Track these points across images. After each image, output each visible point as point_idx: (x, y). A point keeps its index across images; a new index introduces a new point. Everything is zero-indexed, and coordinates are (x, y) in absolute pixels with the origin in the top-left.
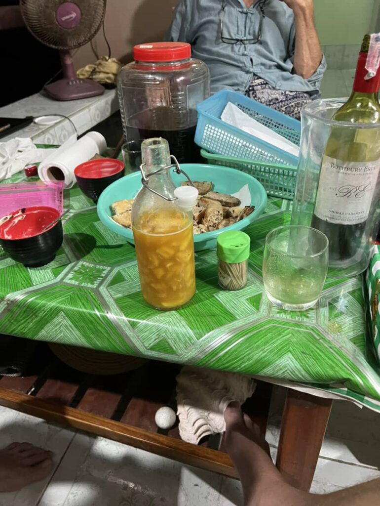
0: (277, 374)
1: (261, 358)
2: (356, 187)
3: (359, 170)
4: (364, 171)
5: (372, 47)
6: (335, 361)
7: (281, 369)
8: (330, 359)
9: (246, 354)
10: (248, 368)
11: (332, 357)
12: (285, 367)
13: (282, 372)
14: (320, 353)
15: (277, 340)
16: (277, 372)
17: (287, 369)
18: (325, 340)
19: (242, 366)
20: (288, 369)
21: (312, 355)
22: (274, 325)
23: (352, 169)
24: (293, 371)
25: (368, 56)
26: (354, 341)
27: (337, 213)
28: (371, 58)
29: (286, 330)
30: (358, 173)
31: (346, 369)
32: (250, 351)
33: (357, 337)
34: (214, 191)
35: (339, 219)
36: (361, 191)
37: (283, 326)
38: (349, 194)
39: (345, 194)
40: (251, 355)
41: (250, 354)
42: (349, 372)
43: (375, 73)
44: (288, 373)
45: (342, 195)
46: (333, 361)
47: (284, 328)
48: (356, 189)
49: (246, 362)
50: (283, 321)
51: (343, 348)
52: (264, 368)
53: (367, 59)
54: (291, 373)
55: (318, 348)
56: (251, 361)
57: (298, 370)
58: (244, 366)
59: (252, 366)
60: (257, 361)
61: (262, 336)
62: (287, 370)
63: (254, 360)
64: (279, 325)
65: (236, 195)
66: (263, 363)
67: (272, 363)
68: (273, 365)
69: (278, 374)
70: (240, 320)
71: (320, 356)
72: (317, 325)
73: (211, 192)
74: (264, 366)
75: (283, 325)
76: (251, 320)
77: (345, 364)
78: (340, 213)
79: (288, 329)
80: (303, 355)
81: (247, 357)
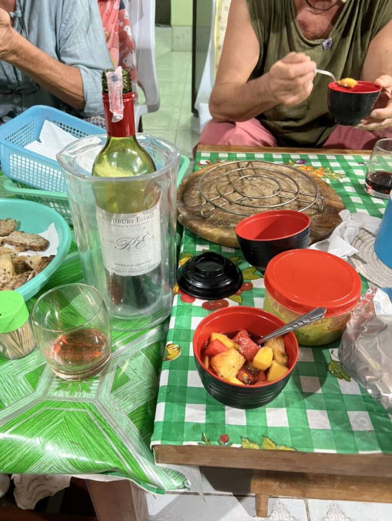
0: (43, 472)
1: (25, 456)
2: (134, 239)
3: (131, 222)
4: (138, 222)
5: (111, 87)
6: (106, 447)
7: (47, 466)
8: (100, 445)
9: (8, 452)
10: (12, 469)
11: (103, 443)
12: (50, 463)
13: (49, 468)
14: (91, 439)
15: (44, 431)
16: (43, 470)
17: (52, 465)
18: (101, 420)
19: (5, 467)
20: (54, 465)
21: (81, 443)
22: (47, 408)
23: (124, 221)
24: (60, 466)
25: (109, 97)
26: (132, 416)
27: (122, 265)
28: (113, 100)
29: (59, 414)
30: (131, 224)
31: (115, 456)
32: (13, 449)
33: (137, 409)
34: (20, 230)
35: (126, 272)
36: (140, 242)
37: (58, 409)
38: (128, 246)
39: (124, 246)
40: (14, 453)
41: (12, 452)
42: (118, 459)
43: (122, 116)
44: (54, 469)
45: (120, 247)
46: (103, 448)
47: (58, 410)
48: (134, 241)
49: (8, 462)
50: (60, 400)
51: (118, 428)
52: (28, 467)
53: (110, 100)
54: (58, 468)
55: (90, 433)
56: (14, 461)
57: (64, 464)
58: (7, 467)
59: (16, 466)
60: (21, 460)
61: (29, 427)
62: (53, 467)
63: (16, 459)
64: (52, 408)
65: (45, 235)
66: (27, 462)
67: (37, 461)
68: (38, 463)
69: (45, 471)
70: (9, 408)
71: (90, 442)
72: (96, 401)
73: (15, 232)
74: (28, 465)
75: (57, 407)
76: (21, 406)
77: (115, 449)
78: (125, 266)
79: (62, 411)
80: (71, 445)
81: (9, 457)
